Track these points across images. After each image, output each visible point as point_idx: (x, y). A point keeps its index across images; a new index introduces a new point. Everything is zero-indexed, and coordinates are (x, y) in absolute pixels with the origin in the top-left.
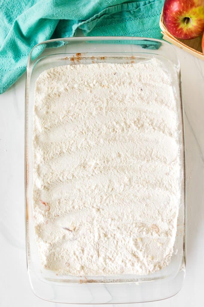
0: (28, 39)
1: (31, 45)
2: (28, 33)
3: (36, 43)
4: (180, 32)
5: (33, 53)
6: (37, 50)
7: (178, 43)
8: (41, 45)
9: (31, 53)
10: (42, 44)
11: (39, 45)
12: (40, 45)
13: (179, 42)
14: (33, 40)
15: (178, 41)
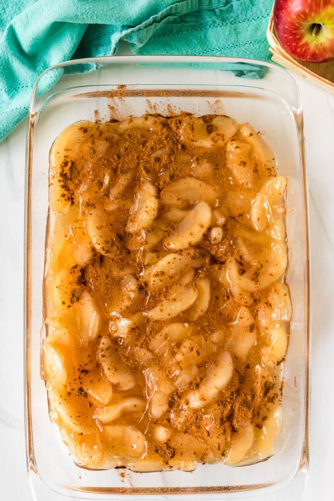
0: (32, 59)
1: (38, 69)
2: (32, 48)
3: (46, 66)
4: (303, 50)
5: (40, 82)
6: (47, 79)
7: (299, 69)
8: (55, 70)
9: (38, 83)
10: (57, 68)
11: (51, 70)
12: (53, 68)
13: (302, 68)
14: (41, 59)
15: (300, 65)
